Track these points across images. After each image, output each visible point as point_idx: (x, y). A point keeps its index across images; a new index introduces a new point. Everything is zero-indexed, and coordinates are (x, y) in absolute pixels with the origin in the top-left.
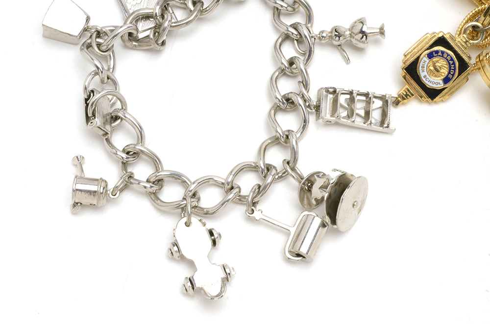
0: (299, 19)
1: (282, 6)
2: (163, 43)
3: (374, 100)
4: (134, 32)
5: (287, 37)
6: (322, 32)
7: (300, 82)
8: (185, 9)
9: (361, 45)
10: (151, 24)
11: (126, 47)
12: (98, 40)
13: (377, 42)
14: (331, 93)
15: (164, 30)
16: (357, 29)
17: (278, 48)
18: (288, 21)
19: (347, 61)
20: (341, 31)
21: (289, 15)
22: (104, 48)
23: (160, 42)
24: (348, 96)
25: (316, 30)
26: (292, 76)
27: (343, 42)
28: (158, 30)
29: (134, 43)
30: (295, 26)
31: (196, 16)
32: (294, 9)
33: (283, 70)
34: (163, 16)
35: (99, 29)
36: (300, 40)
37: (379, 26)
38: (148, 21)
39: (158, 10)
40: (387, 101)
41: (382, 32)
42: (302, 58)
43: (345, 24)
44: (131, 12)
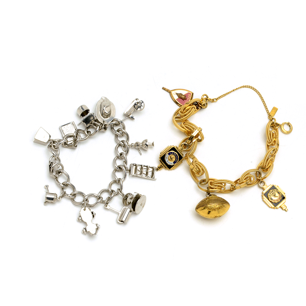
0: (124, 139)
1: (118, 134)
3: (149, 168)
4: (67, 142)
5: (120, 145)
6: (132, 144)
7: (124, 161)
8: (84, 133)
9: (145, 149)
10: (72, 139)
11: (63, 147)
12: (54, 144)
13: (151, 148)
14: (134, 166)
15: (77, 142)
16: (144, 144)
17: (116, 149)
18: (120, 139)
19: (141, 154)
20: (139, 144)
21: (120, 137)
22: (56, 147)
23: (75, 146)
24: (141, 167)
25: (130, 143)
26: (121, 159)
27: (139, 148)
28: (75, 141)
29: (66, 146)
30: (123, 141)
31: (88, 137)
32: (123, 135)
33: (118, 157)
34: (77, 137)
35: (54, 140)
36: (124, 146)
37: (152, 143)
38: (71, 138)
39: (75, 134)
40: (154, 169)
41: (153, 144)
42: (125, 153)
43: (140, 141)
44: (65, 135)
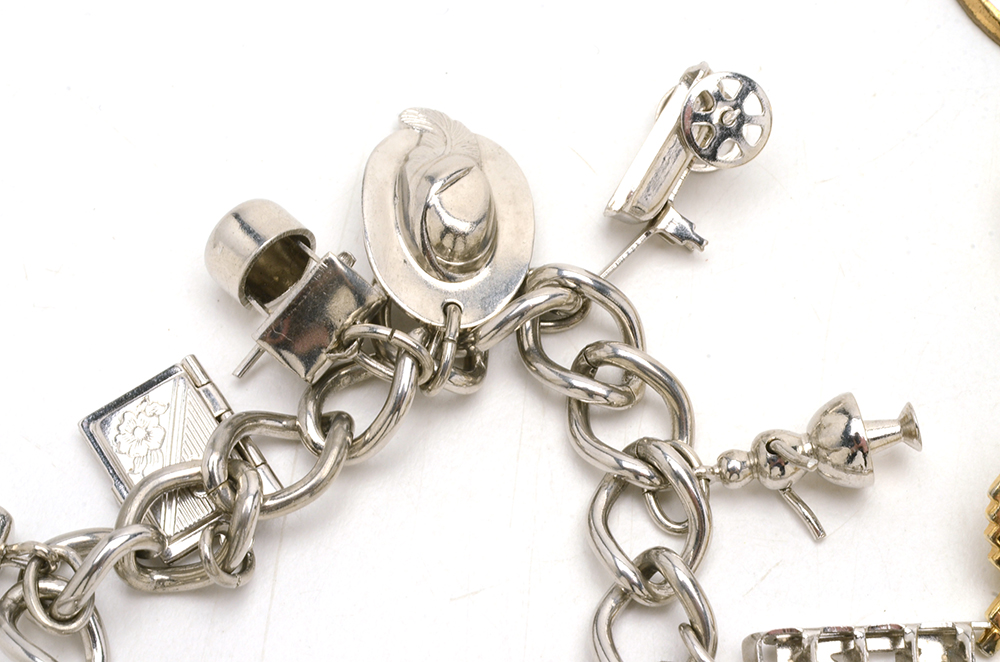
0: (647, 425)
1: (591, 394)
2: (247, 565)
3: (920, 643)
4: (153, 547)
5: (622, 487)
6: (727, 456)
7: (683, 626)
8: (297, 443)
9: (849, 480)
10: (198, 508)
11: (134, 592)
12: (43, 585)
13: (895, 461)
14: (782, 644)
15: (243, 524)
16: (834, 434)
17: (598, 526)
18: (617, 436)
19: (818, 533)
20: (783, 448)
21: (614, 415)
22: (65, 610)
23: (236, 563)
24: (837, 646)
25: (706, 451)
26: (657, 606)
27: (793, 478)
28: (224, 524)
29: (157, 577)
30: (639, 451)
31: (337, 463)
32: (630, 398)
33: (624, 595)
34: (233, 483)
35: (42, 549)
36: (663, 490)
37: (897, 414)
38: (190, 501)
39: (215, 466)
40: (962, 646)
41: (909, 430)
42: (675, 545)
43: (793, 421)
44: (136, 479)
